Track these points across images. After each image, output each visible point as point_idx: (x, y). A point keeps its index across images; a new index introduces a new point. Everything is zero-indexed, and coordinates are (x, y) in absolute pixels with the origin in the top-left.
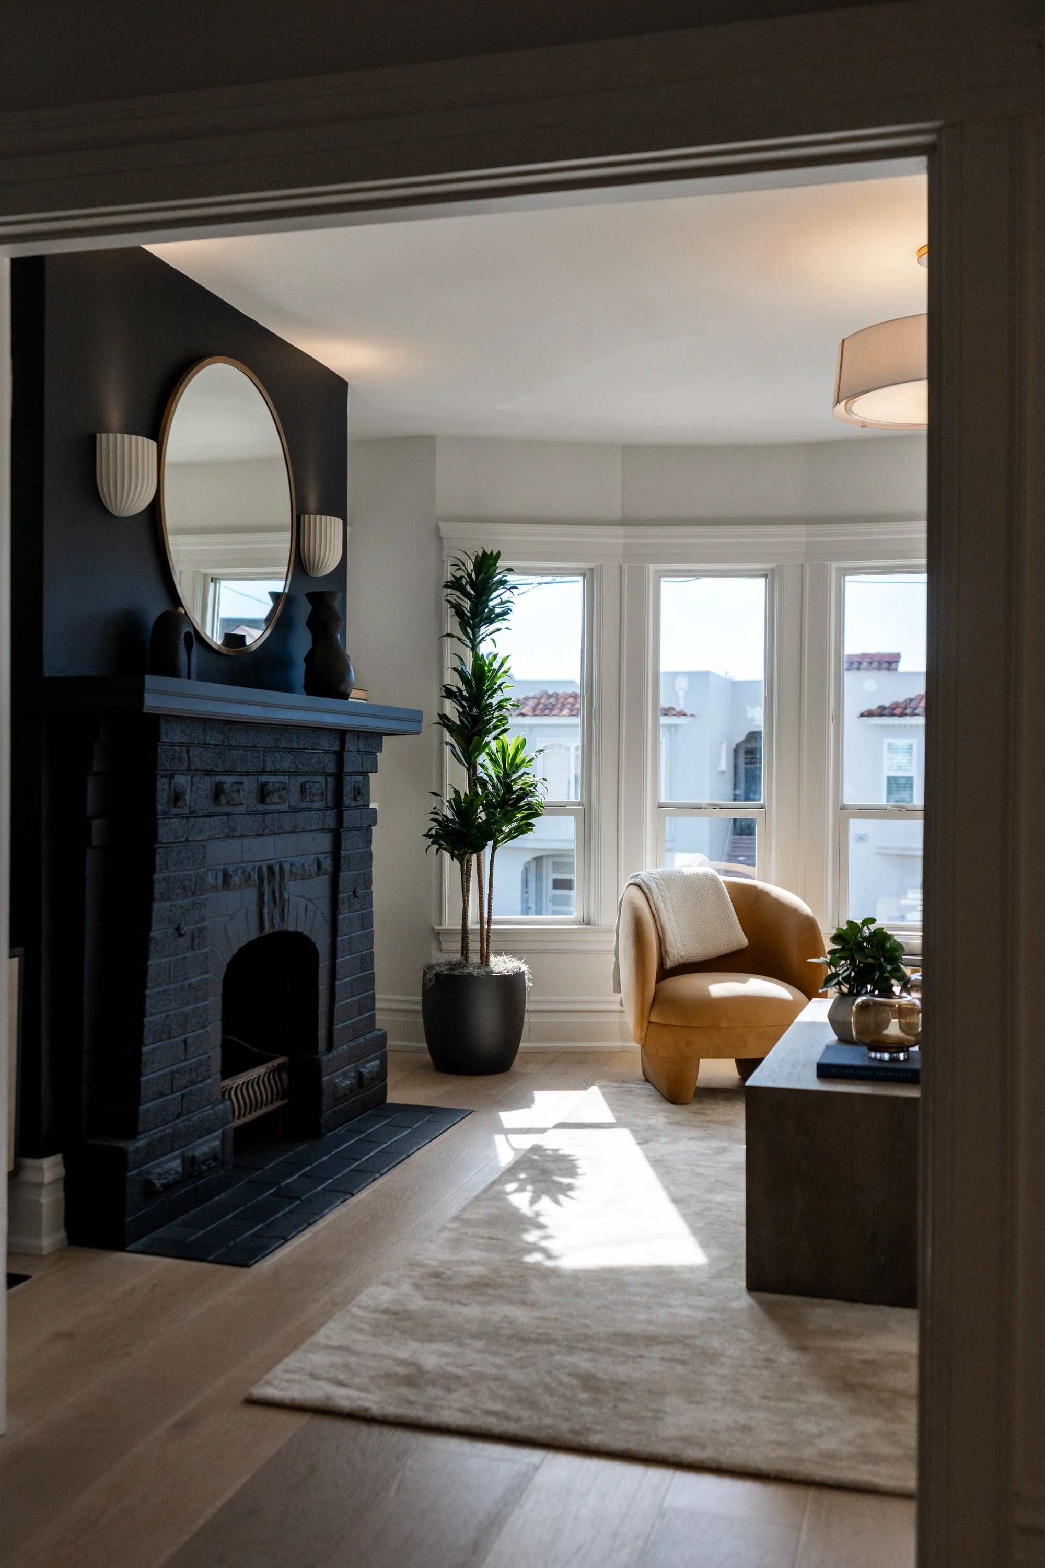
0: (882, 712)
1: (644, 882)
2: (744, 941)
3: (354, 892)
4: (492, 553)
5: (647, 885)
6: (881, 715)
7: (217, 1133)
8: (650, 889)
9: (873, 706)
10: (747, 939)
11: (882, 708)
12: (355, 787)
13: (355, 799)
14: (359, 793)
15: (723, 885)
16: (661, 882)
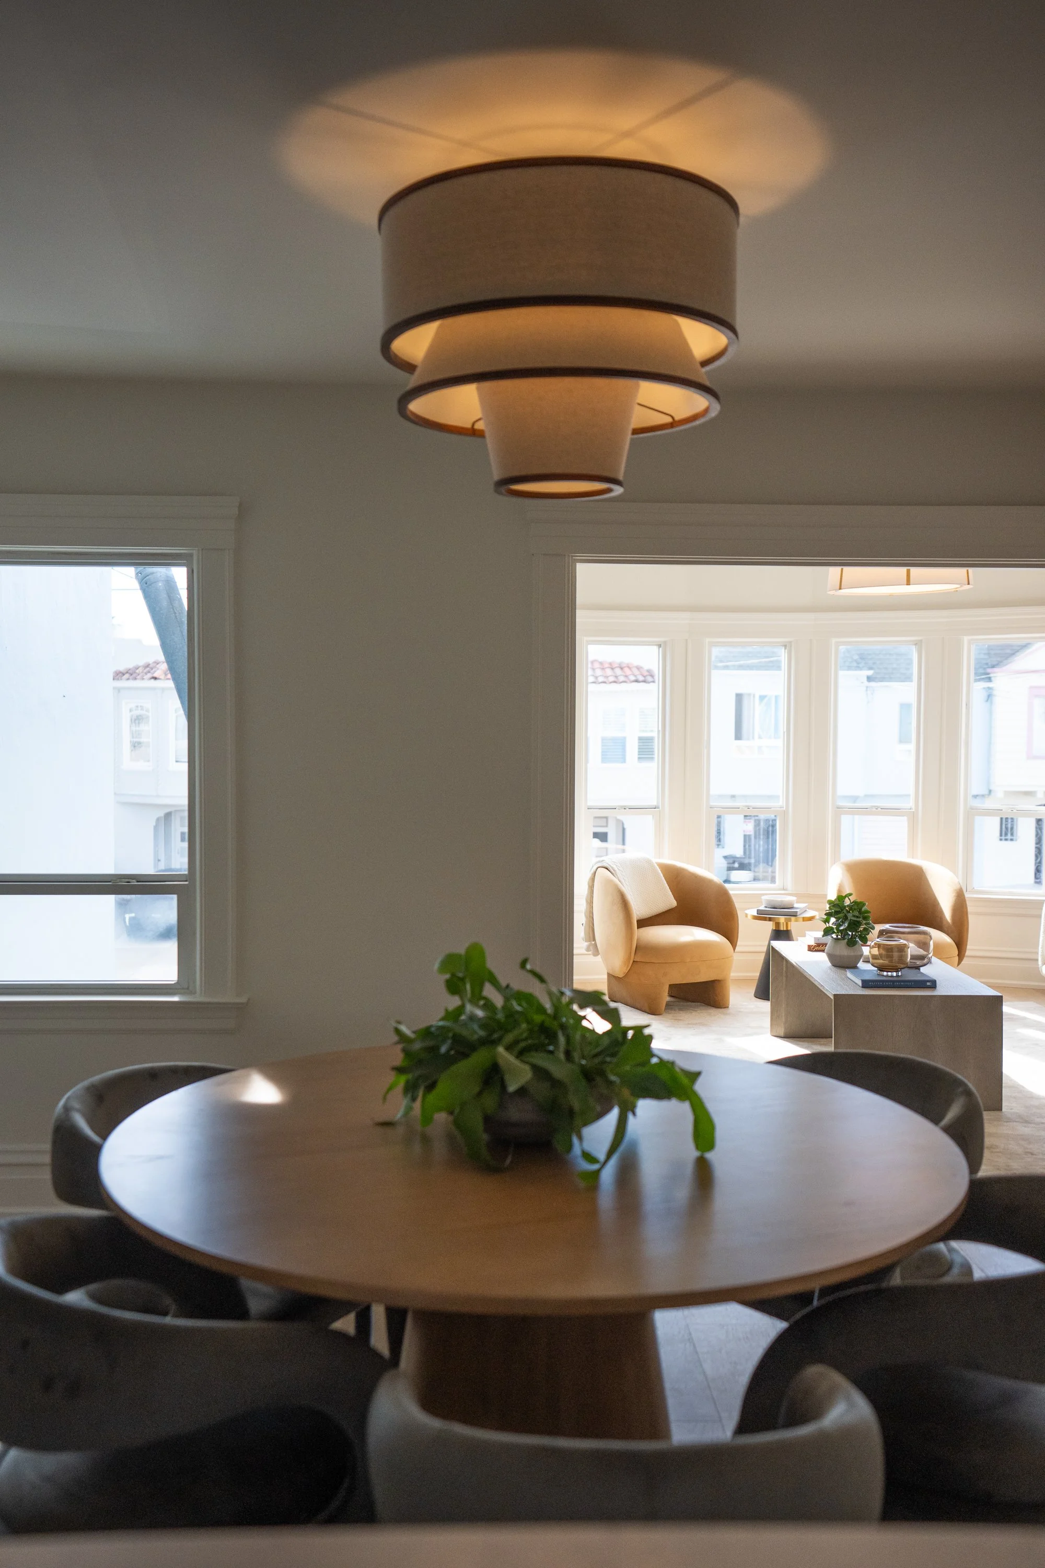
1: (609, 865)
2: (674, 903)
5: (612, 868)
8: (614, 870)
10: (675, 902)
15: (656, 865)
16: (618, 864)
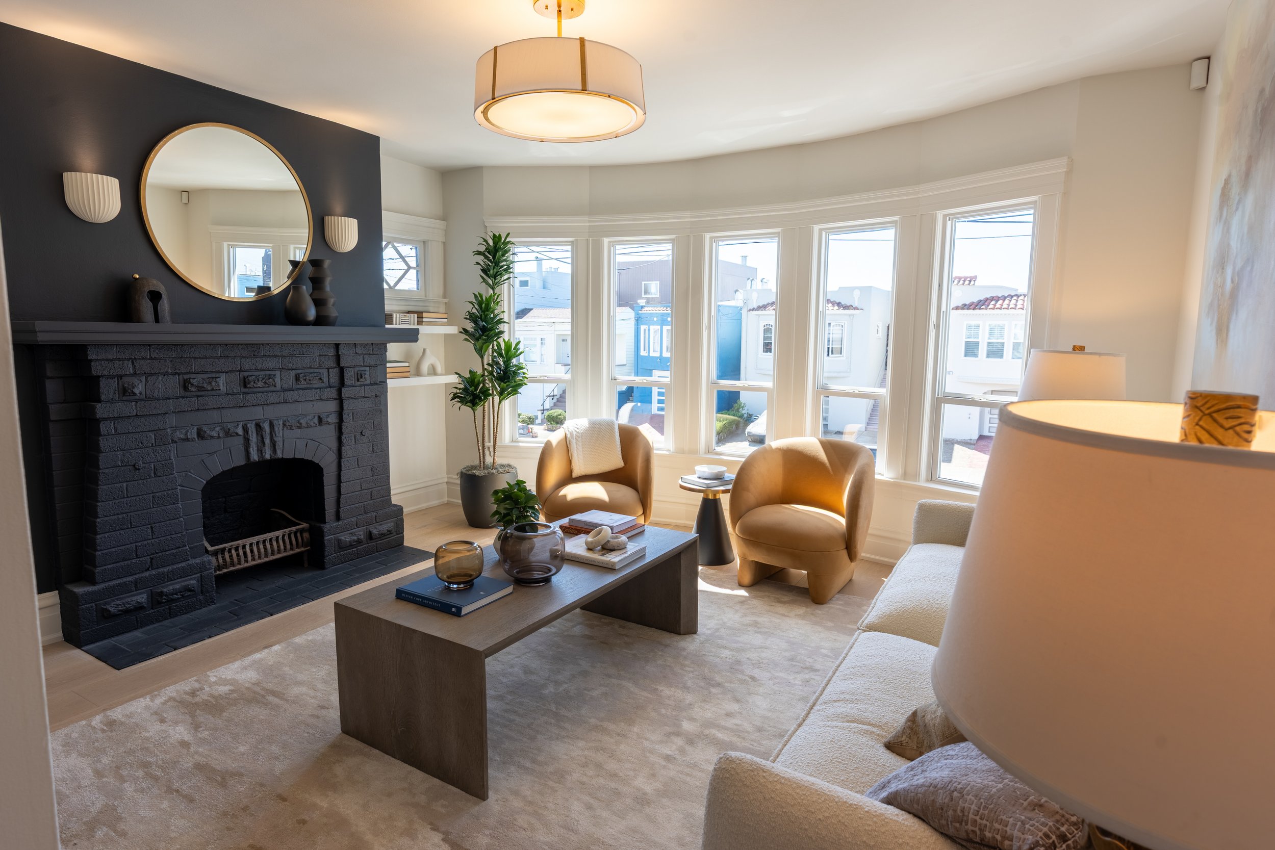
0: (965, 307)
2: (620, 465)
3: (361, 433)
4: (500, 235)
6: (963, 309)
7: (196, 576)
9: (960, 305)
10: (623, 463)
11: (965, 305)
12: (358, 374)
13: (358, 380)
14: (361, 377)
15: (616, 426)
